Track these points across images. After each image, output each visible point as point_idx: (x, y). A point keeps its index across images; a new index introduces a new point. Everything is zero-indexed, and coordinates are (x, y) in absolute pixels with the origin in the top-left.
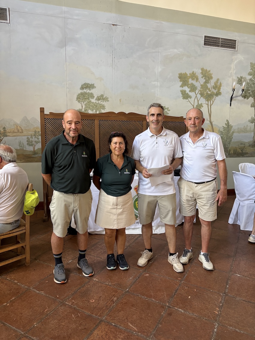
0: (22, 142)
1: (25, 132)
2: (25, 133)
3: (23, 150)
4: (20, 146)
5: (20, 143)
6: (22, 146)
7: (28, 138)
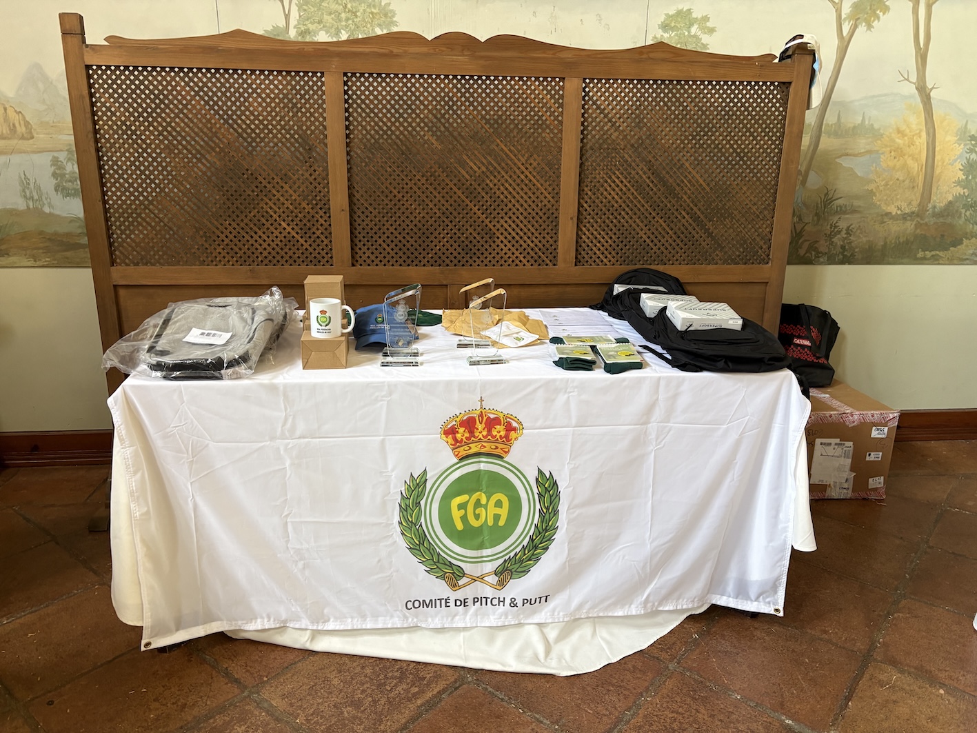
0: (32, 181)
1: (41, 136)
2: (41, 138)
3: (38, 212)
4: (25, 196)
5: (25, 183)
6: (36, 197)
7: (55, 162)
